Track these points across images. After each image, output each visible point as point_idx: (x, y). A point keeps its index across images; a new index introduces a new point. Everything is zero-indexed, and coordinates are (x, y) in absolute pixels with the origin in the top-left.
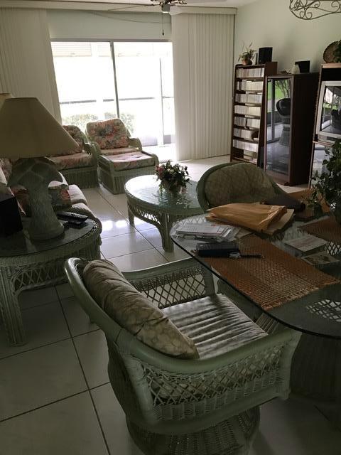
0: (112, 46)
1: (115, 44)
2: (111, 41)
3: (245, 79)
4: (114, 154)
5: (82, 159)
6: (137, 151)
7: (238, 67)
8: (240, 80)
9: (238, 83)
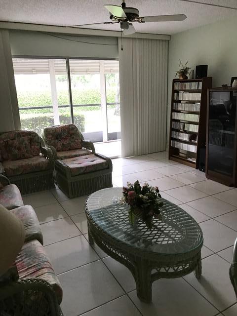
0: (68, 63)
1: (70, 61)
2: (67, 59)
3: (181, 90)
4: (69, 157)
5: (39, 164)
6: (91, 153)
7: (175, 81)
8: (178, 92)
9: (176, 94)
